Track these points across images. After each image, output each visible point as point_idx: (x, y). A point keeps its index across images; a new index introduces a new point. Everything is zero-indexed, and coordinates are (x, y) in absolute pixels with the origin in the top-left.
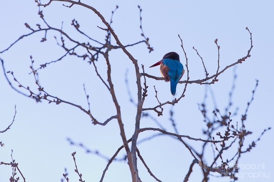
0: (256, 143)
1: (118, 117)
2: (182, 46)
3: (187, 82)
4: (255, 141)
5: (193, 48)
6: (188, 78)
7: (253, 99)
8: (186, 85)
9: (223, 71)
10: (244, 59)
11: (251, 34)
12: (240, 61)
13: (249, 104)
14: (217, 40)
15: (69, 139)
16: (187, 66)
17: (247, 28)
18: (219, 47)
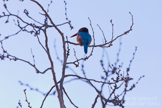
0: (135, 85)
1: (52, 68)
2: (91, 24)
3: (94, 46)
4: (135, 84)
5: (97, 25)
6: (94, 44)
7: (133, 58)
8: (93, 48)
9: (115, 39)
10: (128, 32)
11: (132, 16)
12: (126, 33)
13: (131, 61)
14: (111, 20)
15: (20, 82)
16: (93, 36)
17: (130, 13)
18: (113, 25)
